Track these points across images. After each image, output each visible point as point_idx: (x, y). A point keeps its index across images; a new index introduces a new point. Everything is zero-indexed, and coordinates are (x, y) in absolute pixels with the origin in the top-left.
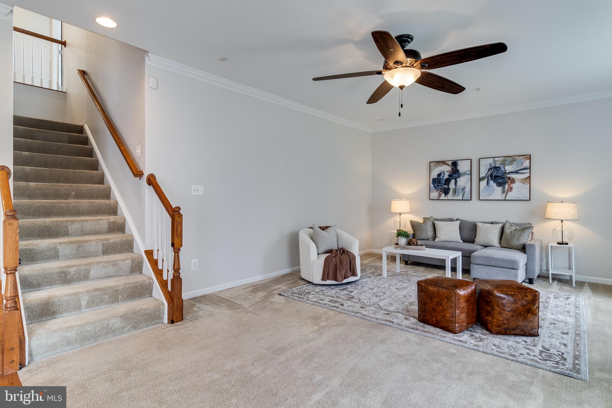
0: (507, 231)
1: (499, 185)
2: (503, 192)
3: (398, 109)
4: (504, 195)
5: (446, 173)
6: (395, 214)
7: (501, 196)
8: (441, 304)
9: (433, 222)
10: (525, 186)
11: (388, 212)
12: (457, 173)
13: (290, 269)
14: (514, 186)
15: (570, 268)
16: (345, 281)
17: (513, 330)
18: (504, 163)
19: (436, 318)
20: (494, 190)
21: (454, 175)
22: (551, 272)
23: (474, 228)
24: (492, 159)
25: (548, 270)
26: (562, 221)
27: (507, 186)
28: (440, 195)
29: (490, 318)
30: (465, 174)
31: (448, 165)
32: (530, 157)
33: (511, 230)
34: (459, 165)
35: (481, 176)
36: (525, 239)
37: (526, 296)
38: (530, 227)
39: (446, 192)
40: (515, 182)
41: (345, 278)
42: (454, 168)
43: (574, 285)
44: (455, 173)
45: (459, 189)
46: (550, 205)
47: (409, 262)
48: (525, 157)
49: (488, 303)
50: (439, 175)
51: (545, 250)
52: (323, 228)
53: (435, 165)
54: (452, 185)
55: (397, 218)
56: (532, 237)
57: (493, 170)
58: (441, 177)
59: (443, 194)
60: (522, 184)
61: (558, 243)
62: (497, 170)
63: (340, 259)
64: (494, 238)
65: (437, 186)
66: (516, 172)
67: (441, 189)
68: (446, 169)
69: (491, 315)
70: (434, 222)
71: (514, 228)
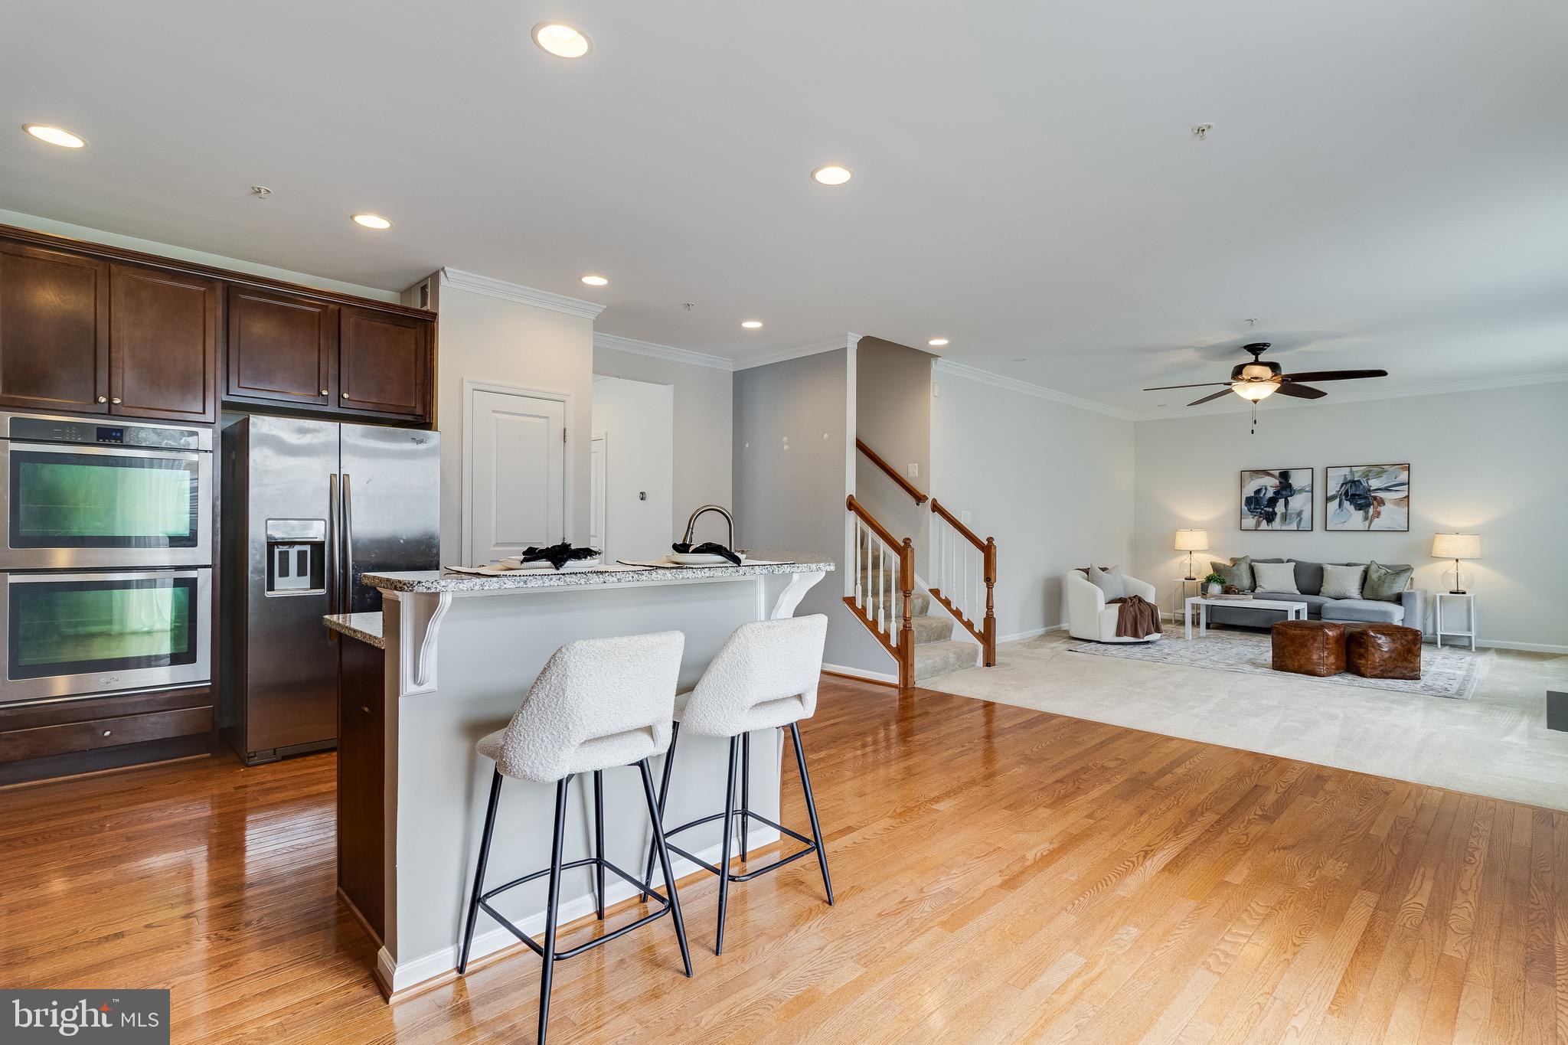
0: (1374, 575)
1: (1359, 507)
2: (1366, 519)
3: (1250, 426)
4: (1367, 523)
5: (1269, 488)
6: (1181, 552)
7: (1364, 526)
8: (1306, 646)
9: (1250, 565)
10: (1400, 509)
11: (1170, 548)
12: (1288, 490)
13: (1044, 629)
14: (1382, 509)
15: (1469, 630)
16: (1147, 638)
17: (1390, 672)
18: (1366, 475)
19: (1299, 662)
20: (1351, 515)
21: (1284, 493)
22: (1439, 633)
23: (1319, 572)
24: (1348, 469)
25: (1435, 633)
26: (1457, 560)
27: (1371, 510)
28: (1258, 523)
29: (1363, 662)
30: (1302, 490)
31: (1272, 476)
32: (1409, 467)
33: (1379, 574)
34: (1292, 476)
35: (1330, 494)
36: (1400, 586)
37: (1406, 636)
38: (1409, 569)
39: (1270, 518)
40: (1384, 504)
41: (1147, 634)
42: (1282, 481)
43: (1474, 650)
44: (1285, 486)
45: (1291, 514)
46: (1438, 538)
47: (1211, 626)
48: (1401, 466)
49: (1360, 644)
50: (1258, 491)
51: (1430, 603)
52: (1104, 570)
53: (1251, 477)
54: (1280, 508)
55: (1186, 558)
56: (1411, 584)
57: (1349, 485)
58: (1262, 495)
59: (1265, 521)
60: (1395, 507)
61: (1451, 593)
62: (1356, 485)
63: (1139, 609)
64: (1353, 587)
65: (1254, 509)
66: (1387, 489)
67: (1261, 513)
68: (1271, 484)
69: (1365, 657)
70: (1253, 563)
71: (1383, 571)
